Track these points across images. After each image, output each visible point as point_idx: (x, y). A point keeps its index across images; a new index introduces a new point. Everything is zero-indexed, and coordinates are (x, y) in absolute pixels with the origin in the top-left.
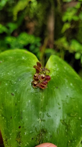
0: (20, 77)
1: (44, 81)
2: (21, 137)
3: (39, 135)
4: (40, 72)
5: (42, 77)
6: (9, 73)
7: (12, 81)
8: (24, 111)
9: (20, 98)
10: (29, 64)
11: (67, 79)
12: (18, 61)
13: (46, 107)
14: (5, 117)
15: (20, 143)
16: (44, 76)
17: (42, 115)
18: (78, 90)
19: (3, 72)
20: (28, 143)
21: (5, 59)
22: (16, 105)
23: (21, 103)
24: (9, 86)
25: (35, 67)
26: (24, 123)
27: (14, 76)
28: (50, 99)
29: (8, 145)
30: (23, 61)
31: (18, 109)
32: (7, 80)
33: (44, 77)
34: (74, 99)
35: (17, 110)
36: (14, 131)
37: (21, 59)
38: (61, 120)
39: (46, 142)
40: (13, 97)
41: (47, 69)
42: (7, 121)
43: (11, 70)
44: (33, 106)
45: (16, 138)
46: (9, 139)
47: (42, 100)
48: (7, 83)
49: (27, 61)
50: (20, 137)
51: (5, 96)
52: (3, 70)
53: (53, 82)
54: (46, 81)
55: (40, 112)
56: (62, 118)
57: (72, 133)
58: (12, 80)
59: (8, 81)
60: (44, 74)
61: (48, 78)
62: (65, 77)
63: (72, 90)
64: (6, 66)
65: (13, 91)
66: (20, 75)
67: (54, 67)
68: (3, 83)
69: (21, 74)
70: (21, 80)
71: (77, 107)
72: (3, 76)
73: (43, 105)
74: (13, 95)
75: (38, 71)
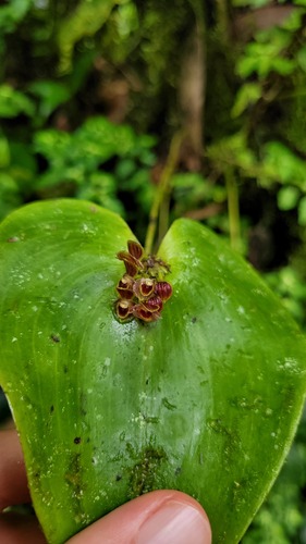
0: (77, 287)
1: (152, 299)
2: (83, 471)
3: (139, 465)
4: (139, 273)
5: (144, 286)
6: (41, 276)
7: (53, 299)
8: (90, 391)
9: (78, 352)
10: (105, 248)
11: (227, 292)
12: (68, 238)
13: (161, 378)
14: (33, 406)
15: (78, 489)
16: (149, 283)
17: (148, 404)
18: (262, 328)
19: (24, 270)
20: (104, 494)
21: (29, 230)
22: (66, 371)
23: (82, 366)
24: (44, 312)
25: (121, 256)
26: (89, 429)
27: (59, 283)
28: (173, 355)
29: (41, 492)
30: (86, 239)
31: (73, 385)
32: (38, 295)
33: (151, 287)
34: (249, 354)
35: (70, 386)
36: (61, 451)
37: (78, 230)
38: (208, 420)
39: (164, 488)
40: (56, 348)
41: (159, 262)
42: (40, 417)
43: (48, 266)
44: (118, 376)
45: (67, 473)
46: (45, 472)
47: (145, 358)
48: (38, 305)
49: (97, 238)
50: (78, 471)
51: (33, 343)
52: (23, 266)
53: (180, 303)
54: (159, 299)
55: (143, 396)
56: (211, 413)
57: (247, 457)
58: (52, 295)
59: (39, 298)
60: (151, 277)
61: (163, 291)
62: (223, 286)
63: (243, 328)
64: (32, 252)
65: (57, 330)
66: (77, 281)
67: (184, 256)
68: (25, 304)
69: (81, 280)
70: (81, 297)
71: (259, 378)
72: (22, 285)
73: (149, 375)
74: (57, 341)
75: (131, 270)
